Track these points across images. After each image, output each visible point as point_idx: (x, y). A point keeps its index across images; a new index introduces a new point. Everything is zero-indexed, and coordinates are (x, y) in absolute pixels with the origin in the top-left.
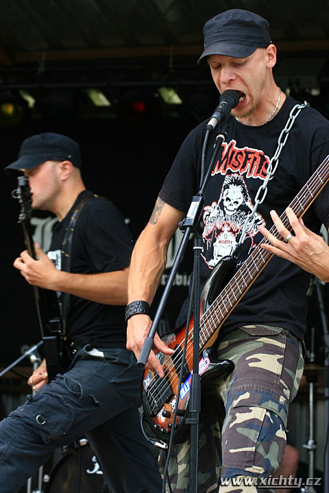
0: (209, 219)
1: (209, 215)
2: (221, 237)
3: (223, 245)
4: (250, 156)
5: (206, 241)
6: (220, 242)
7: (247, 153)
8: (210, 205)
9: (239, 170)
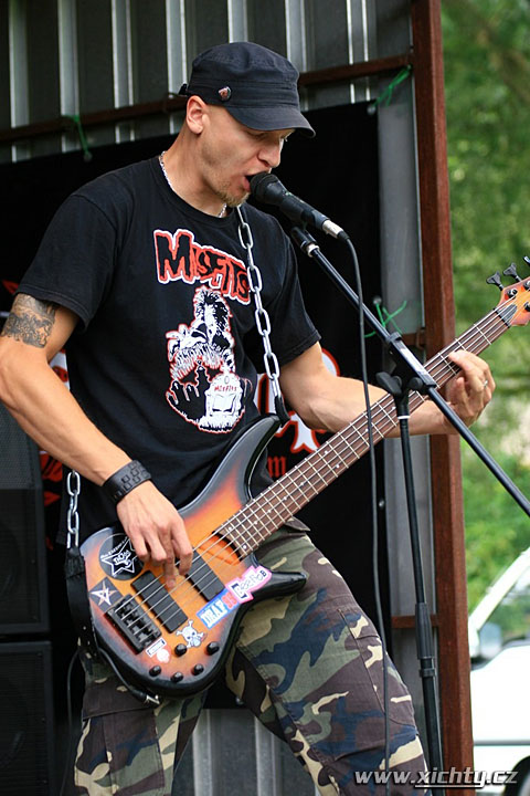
0: (179, 351)
1: (179, 345)
2: (218, 381)
3: (221, 393)
4: (220, 262)
5: (181, 387)
6: (216, 389)
7: (214, 257)
8: (177, 329)
9: (210, 280)
